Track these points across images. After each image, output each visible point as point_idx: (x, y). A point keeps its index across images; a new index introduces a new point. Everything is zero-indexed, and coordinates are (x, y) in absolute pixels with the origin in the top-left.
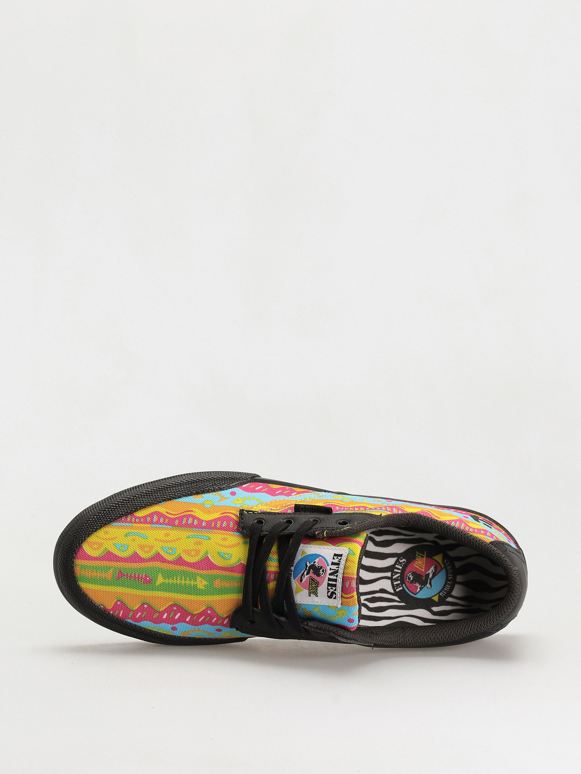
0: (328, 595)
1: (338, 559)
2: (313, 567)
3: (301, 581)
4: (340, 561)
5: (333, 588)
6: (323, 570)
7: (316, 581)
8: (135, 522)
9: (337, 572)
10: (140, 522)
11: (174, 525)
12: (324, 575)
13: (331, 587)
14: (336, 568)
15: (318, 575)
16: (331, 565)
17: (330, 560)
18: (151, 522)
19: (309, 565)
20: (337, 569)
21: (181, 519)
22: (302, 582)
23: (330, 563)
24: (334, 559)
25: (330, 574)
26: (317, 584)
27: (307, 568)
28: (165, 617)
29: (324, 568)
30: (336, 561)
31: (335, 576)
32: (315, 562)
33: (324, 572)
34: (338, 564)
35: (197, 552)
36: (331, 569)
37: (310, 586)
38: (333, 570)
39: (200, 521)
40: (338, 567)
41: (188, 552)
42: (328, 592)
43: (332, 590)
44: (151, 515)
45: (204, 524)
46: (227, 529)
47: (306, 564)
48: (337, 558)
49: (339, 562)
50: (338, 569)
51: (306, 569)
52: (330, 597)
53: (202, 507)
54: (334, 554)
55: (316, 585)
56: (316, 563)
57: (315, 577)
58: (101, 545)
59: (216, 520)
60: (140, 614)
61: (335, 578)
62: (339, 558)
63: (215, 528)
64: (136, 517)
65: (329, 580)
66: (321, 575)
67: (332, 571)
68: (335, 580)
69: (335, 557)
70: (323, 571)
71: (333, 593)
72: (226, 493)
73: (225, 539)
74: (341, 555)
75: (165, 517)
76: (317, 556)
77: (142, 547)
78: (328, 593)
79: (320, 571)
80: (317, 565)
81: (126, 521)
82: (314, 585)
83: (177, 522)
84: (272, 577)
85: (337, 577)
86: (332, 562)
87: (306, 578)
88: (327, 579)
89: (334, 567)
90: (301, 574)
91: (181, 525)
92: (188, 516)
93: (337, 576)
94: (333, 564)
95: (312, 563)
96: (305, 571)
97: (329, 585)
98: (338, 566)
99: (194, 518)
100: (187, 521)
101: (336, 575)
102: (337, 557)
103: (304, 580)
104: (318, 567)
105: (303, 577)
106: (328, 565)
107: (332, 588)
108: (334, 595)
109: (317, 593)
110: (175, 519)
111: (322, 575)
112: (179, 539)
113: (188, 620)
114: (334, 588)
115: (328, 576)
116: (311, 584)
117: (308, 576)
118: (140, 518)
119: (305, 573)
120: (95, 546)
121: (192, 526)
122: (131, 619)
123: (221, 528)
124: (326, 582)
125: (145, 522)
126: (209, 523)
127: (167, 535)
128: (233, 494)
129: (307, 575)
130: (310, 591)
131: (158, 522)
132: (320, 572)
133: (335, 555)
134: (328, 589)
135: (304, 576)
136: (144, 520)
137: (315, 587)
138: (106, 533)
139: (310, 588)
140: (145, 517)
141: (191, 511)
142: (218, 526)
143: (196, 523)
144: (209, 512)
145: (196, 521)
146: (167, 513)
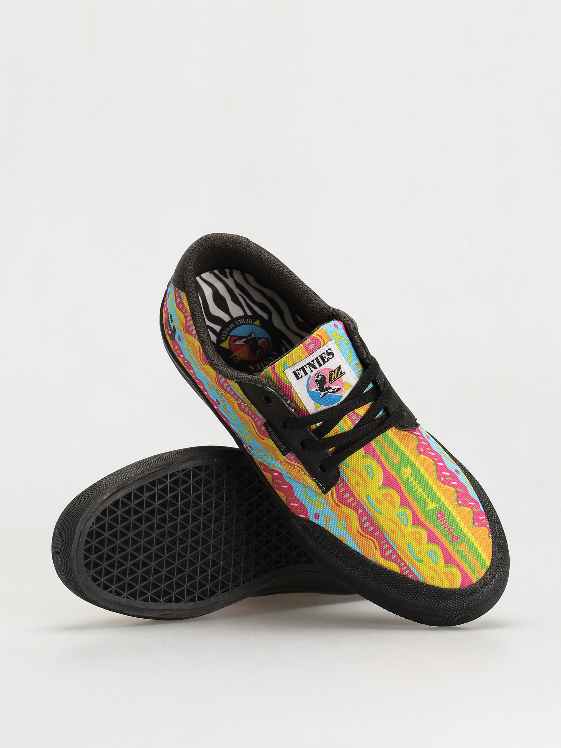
0: (333, 357)
1: (300, 372)
2: (321, 389)
3: (339, 389)
4: (300, 369)
5: (324, 357)
6: (317, 377)
7: (330, 376)
8: (405, 564)
9: (309, 364)
10: (402, 561)
11: (381, 533)
12: (320, 373)
13: (325, 359)
14: (307, 367)
15: (324, 378)
16: (308, 374)
17: (305, 378)
18: (394, 552)
19: (323, 394)
20: (307, 366)
21: (372, 534)
22: (340, 387)
23: (308, 376)
24: (302, 377)
25: (316, 368)
26: (332, 372)
27: (326, 392)
28: (455, 483)
29: (315, 378)
30: (302, 373)
31: (314, 363)
32: (316, 390)
33: (317, 375)
34: (303, 368)
35: (386, 495)
36: (312, 371)
37: (337, 378)
38: (311, 369)
39: (360, 517)
40: (305, 366)
41: (392, 503)
43: (327, 357)
44: (389, 558)
45: (360, 511)
46: (348, 490)
47: (323, 396)
48: (299, 374)
49: (301, 369)
50: (307, 364)
51: (327, 392)
52: (332, 354)
53: (348, 528)
54: (298, 380)
55: (333, 373)
56: (316, 389)
57: (327, 380)
58: (446, 574)
59: (349, 505)
60: (470, 503)
61: (315, 361)
62: (297, 372)
63: (356, 500)
64: (401, 567)
65: (320, 365)
66: (322, 375)
67: (312, 369)
68: (317, 359)
69: (300, 376)
70: (318, 377)
71: (329, 354)
72: (321, 522)
73: (358, 484)
74: (294, 372)
75: (381, 546)
76: (311, 394)
77: (420, 542)
78: (331, 358)
79: (320, 379)
80: (317, 387)
81: (411, 572)
82: (334, 375)
83: (377, 534)
84: (354, 417)
85: (313, 360)
86: (305, 375)
87: (334, 387)
88: (322, 367)
89: (308, 370)
90: (335, 394)
91: (377, 528)
92: (365, 530)
93: (313, 361)
94: (306, 374)
95: (319, 391)
96: (330, 392)
97: (324, 362)
98: (305, 367)
99: (361, 524)
100: (369, 527)
101: (312, 363)
102: (298, 375)
103: (337, 387)
104: (318, 384)
105: (335, 390)
106: (310, 376)
107: (325, 357)
108: (328, 352)
109: (338, 368)
110: (375, 538)
111: (322, 374)
112: (389, 519)
113: (442, 464)
114: (324, 355)
115: (319, 369)
116: (335, 378)
117: (331, 387)
118: (399, 565)
119: (331, 391)
120: (450, 577)
121: (370, 519)
122: (479, 507)
123: (352, 495)
124: (324, 367)
125: (398, 557)
126: (355, 509)
127: (393, 531)
128: (317, 516)
129: (331, 388)
130: (341, 375)
131: (390, 547)
132: (321, 378)
133: (298, 378)
134: (328, 360)
135: (334, 389)
136: (398, 560)
137: (334, 373)
138: (433, 578)
139: (339, 376)
140: (395, 561)
141: (358, 532)
142: (352, 499)
143: (364, 519)
144: (347, 518)
145: (363, 521)
146: (376, 549)
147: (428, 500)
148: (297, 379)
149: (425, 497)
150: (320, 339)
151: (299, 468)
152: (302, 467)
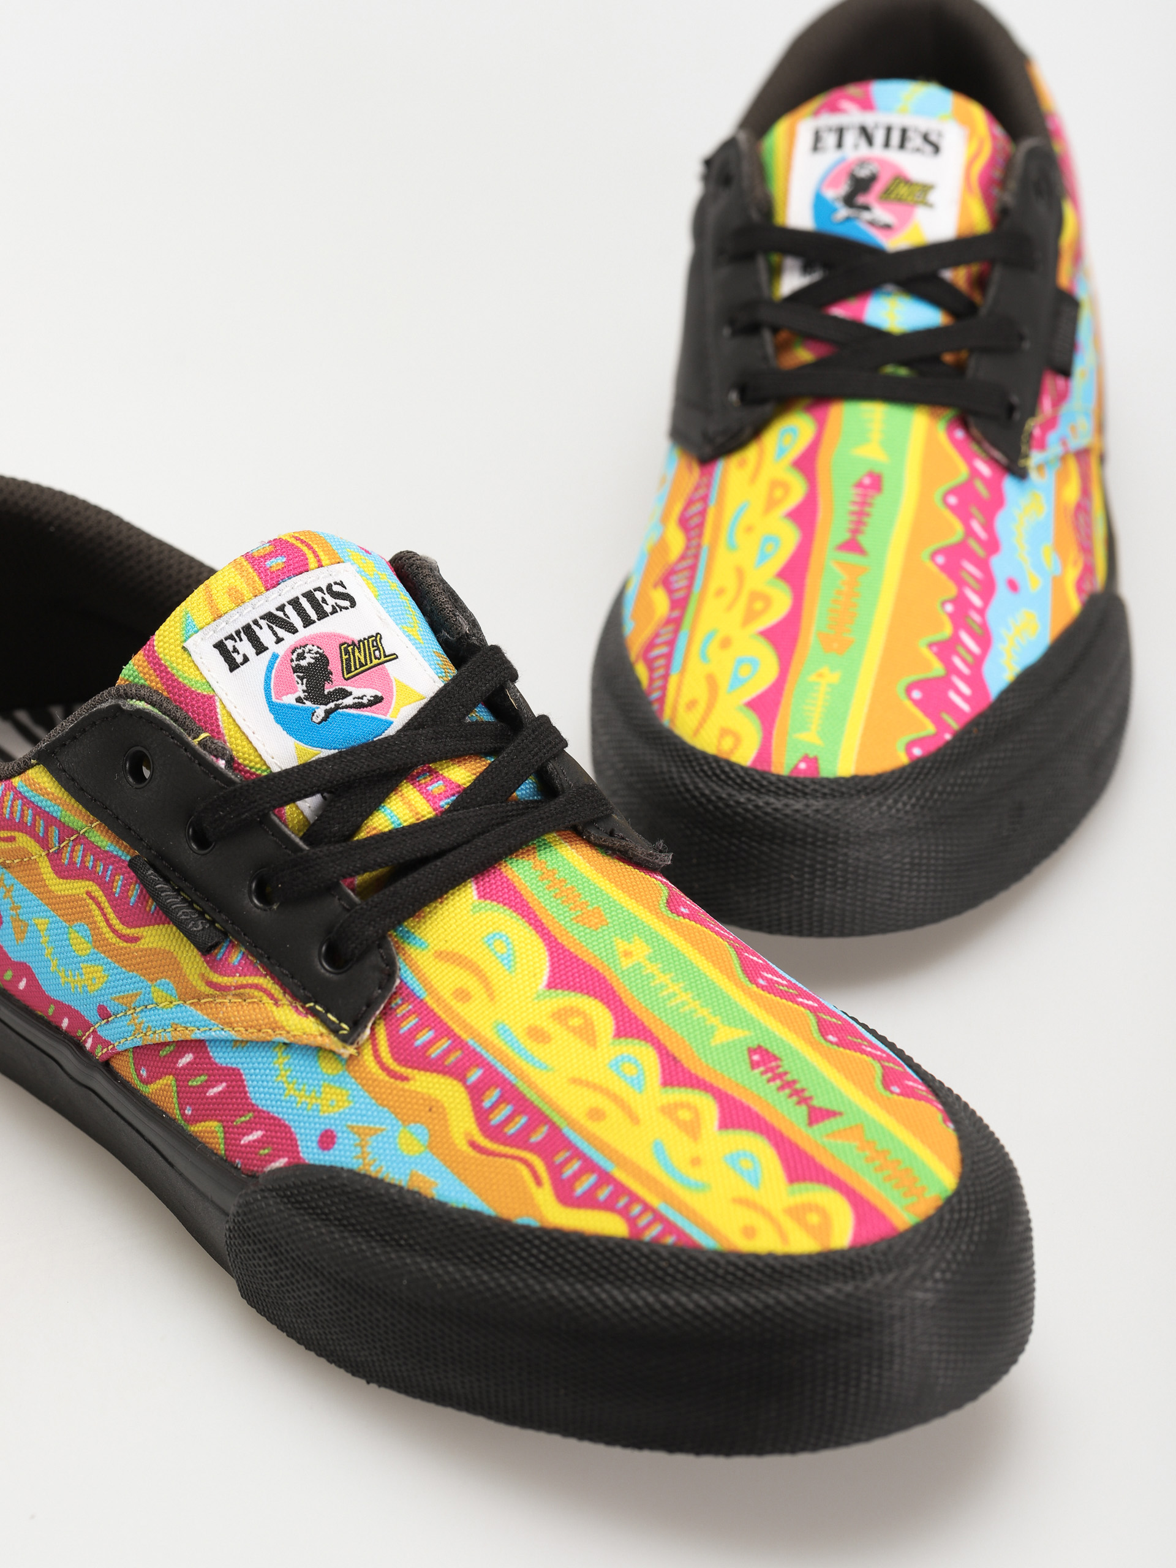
1: (238, 645)
2: (315, 694)
3: (377, 700)
4: (238, 633)
5: (320, 600)
6: (298, 659)
7: (345, 657)
8: (647, 1207)
9: (269, 617)
10: (634, 1198)
11: (555, 1129)
12: (310, 647)
13: (324, 605)
14: (261, 628)
15: (322, 660)
16: (267, 649)
17: (258, 664)
18: (605, 1178)
19: (321, 711)
20: (263, 623)
21: (520, 1140)
22: (380, 694)
23: (266, 656)
24: (246, 659)
25: (293, 630)
26: (348, 647)
27: (332, 705)
29: (292, 661)
30: (245, 647)
31: (285, 615)
32: (299, 700)
33: (300, 651)
34: (248, 630)
35: (561, 1016)
36: (279, 640)
37: (369, 665)
38: (275, 634)
39: (476, 1093)
40: (256, 622)
41: (587, 1033)
42: (341, 608)
43: (331, 601)
44: (588, 1201)
45: (474, 1075)
46: (428, 1018)
47: (325, 719)
48: (235, 650)
49: (242, 635)
50: (262, 618)
51: (337, 707)
52: (348, 598)
53: (436, 1140)
55: (353, 650)
56: (296, 695)
57: (335, 666)
58: (797, 1213)
59: (436, 1067)
61: (289, 610)
62: (230, 644)
63: (458, 1043)
64: (631, 1222)
65: (307, 622)
66: (317, 653)
67: (281, 633)
68: (295, 603)
69: (239, 659)
70: (301, 657)
71: (336, 595)
73: (463, 995)
74: (220, 646)
75: (555, 1171)
76: (280, 713)
77: (692, 1129)
79: (309, 664)
80: (300, 689)
81: (670, 1227)
82: (357, 654)
83: (537, 1137)
84: (437, 787)
85: (284, 606)
86: (258, 654)
87: (360, 690)
88: (312, 630)
89: (265, 635)
90: (365, 712)
91: (537, 1117)
92: (494, 1133)
93: (281, 608)
94: (260, 648)
95: (308, 704)
96: (347, 707)
97: (322, 615)
98: (254, 627)
99: (482, 1116)
100: (509, 1119)
101: (280, 614)
102: (235, 655)
103: (370, 693)
104: (302, 679)
105: (365, 701)
106: (275, 656)
107: (324, 601)
108: (334, 589)
109: (369, 637)
110: (533, 1148)
111: (315, 649)
112: (575, 1081)
114: (318, 596)
115: (303, 633)
116: (362, 665)
117: (349, 689)
118: (624, 1213)
119: (349, 701)
120: (814, 1219)
121: (512, 1095)
123: (443, 1030)
124: (320, 627)
125: (620, 1189)
126: (457, 1073)
127: (596, 1114)
128: (328, 1141)
129: (351, 694)
130: (383, 659)
131: (589, 1166)
132: (313, 661)
133: (233, 666)
134: (334, 611)
135: (359, 698)
136: (618, 1199)
137: (359, 648)
138: (749, 1232)
139: (375, 662)
140: (608, 1206)
141: (473, 1145)
142: (445, 1043)
143: (491, 1097)
144: (433, 1109)
145: (487, 1104)
146: (538, 1182)
147: (715, 1021)
148: (231, 670)
149: (705, 1012)
150: (305, 549)
151: (256, 993)
152: (267, 982)
